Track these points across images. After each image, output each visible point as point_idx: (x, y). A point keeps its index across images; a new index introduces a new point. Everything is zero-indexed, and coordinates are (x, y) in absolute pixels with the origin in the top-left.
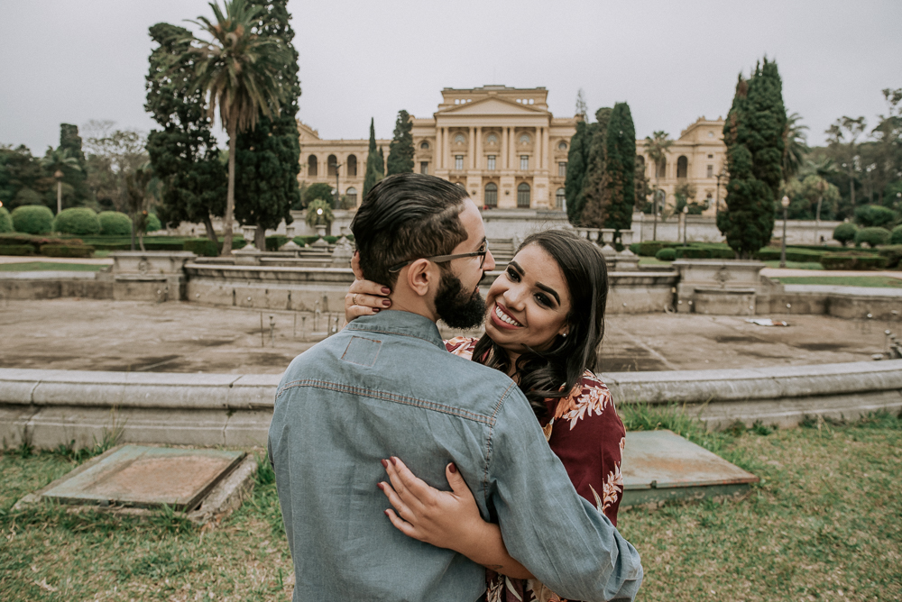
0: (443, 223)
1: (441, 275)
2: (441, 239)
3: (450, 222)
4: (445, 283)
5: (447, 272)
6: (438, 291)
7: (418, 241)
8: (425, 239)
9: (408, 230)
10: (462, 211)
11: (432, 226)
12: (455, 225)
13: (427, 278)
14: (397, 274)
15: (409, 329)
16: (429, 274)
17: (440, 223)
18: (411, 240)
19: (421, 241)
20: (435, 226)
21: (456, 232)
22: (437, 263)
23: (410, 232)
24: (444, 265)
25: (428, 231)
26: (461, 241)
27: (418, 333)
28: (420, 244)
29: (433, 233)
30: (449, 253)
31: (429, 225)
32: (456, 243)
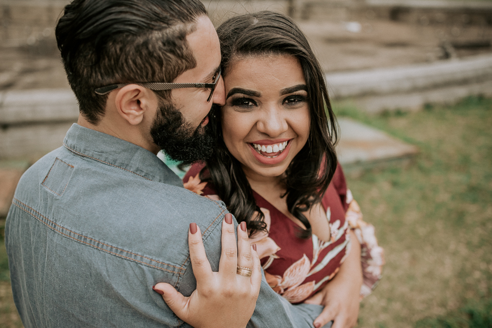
0: (164, 44)
1: (159, 104)
2: (161, 63)
3: (174, 44)
4: (163, 114)
5: (166, 103)
6: (155, 122)
7: (131, 62)
8: (139, 61)
9: (118, 47)
10: (192, 31)
11: (150, 46)
12: (180, 48)
13: (142, 106)
14: (106, 97)
15: (104, 155)
16: (143, 102)
17: (160, 44)
18: (122, 59)
19: (135, 62)
20: (154, 47)
21: (181, 57)
22: (154, 91)
23: (121, 49)
24: (163, 94)
25: (144, 52)
26: (187, 68)
27: (115, 161)
28: (133, 66)
29: (151, 54)
30: (170, 81)
31: (146, 44)
32: (179, 72)
